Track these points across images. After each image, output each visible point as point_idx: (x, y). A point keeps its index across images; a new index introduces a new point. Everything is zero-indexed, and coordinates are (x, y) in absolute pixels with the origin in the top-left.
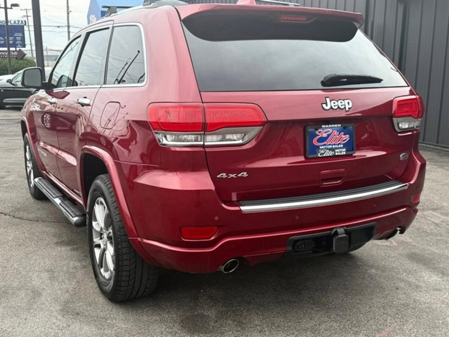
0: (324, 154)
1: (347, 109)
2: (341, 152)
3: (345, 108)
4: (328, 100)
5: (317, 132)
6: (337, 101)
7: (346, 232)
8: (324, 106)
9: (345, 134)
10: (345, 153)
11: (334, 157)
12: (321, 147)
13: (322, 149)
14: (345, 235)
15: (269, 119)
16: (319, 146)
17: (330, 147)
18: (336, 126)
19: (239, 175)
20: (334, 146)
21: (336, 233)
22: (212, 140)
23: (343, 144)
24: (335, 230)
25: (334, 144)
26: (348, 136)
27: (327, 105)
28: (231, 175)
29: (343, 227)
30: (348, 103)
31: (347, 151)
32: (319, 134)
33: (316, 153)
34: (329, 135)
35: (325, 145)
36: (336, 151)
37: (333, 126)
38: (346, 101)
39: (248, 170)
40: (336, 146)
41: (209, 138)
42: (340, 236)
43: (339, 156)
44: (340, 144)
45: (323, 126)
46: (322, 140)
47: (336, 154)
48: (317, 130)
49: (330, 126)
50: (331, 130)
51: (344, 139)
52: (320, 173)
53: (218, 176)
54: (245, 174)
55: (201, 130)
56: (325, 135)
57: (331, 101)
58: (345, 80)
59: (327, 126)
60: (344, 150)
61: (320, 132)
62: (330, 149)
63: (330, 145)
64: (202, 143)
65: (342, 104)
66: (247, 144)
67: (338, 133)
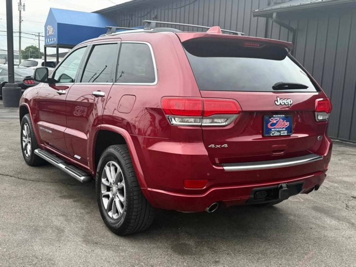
0: (274, 134)
2: (284, 133)
3: (288, 104)
4: (278, 99)
5: (270, 120)
6: (284, 100)
7: (287, 186)
8: (276, 102)
9: (286, 122)
10: (286, 134)
11: (280, 136)
12: (272, 130)
13: (273, 131)
14: (286, 188)
15: (243, 110)
16: (271, 129)
17: (278, 129)
18: (282, 116)
19: (222, 146)
20: (280, 129)
21: (281, 187)
22: (206, 122)
23: (286, 128)
24: (280, 185)
25: (280, 128)
26: (288, 123)
27: (278, 102)
28: (218, 146)
29: (285, 183)
30: (290, 101)
31: (287, 133)
32: (271, 121)
33: (269, 133)
34: (277, 122)
35: (275, 128)
36: (282, 132)
37: (280, 116)
38: (289, 100)
39: (228, 143)
40: (281, 129)
41: (205, 121)
42: (284, 189)
43: (283, 136)
44: (283, 128)
45: (274, 116)
46: (273, 125)
47: (282, 134)
48: (270, 118)
49: (278, 116)
50: (278, 119)
51: (286, 125)
52: (272, 146)
53: (209, 146)
54: (226, 145)
55: (200, 115)
56: (275, 122)
57: (280, 99)
59: (276, 116)
60: (286, 132)
61: (272, 120)
62: (278, 131)
63: (278, 128)
64: (200, 124)
65: (287, 102)
66: (228, 126)
67: (283, 121)
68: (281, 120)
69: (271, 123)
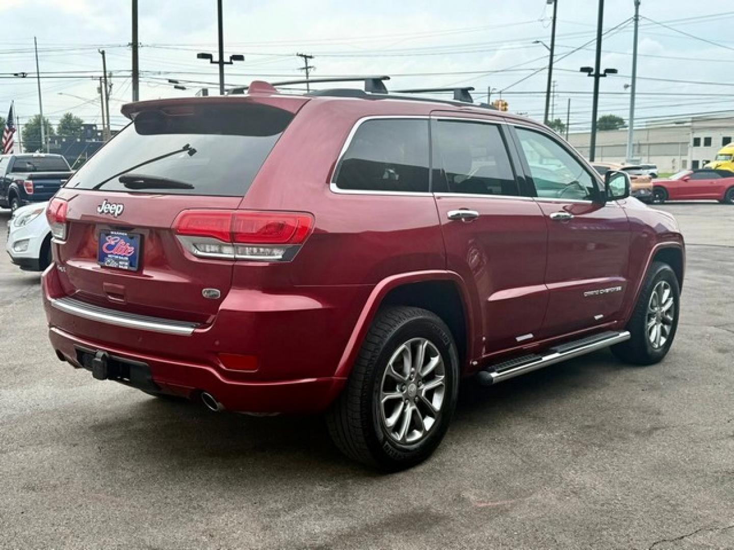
0: (109, 264)
1: (116, 214)
2: (124, 265)
3: (114, 213)
4: (104, 202)
5: (107, 238)
6: (111, 205)
8: (99, 208)
9: (130, 246)
10: (126, 268)
11: (118, 269)
12: (109, 256)
13: (110, 258)
17: (117, 257)
18: (123, 234)
20: (120, 257)
23: (129, 257)
24: (97, 351)
26: (133, 248)
27: (101, 208)
29: (105, 351)
30: (119, 208)
31: (129, 266)
32: (108, 240)
33: (103, 261)
34: (116, 243)
35: (112, 254)
36: (120, 263)
37: (120, 233)
38: (118, 206)
39: (66, 266)
43: (122, 269)
44: (125, 256)
45: (112, 233)
46: (110, 247)
47: (120, 267)
49: (118, 233)
50: (119, 238)
51: (129, 251)
52: (103, 284)
56: (113, 243)
57: (106, 204)
58: (143, 182)
59: (115, 233)
60: (127, 264)
61: (109, 238)
62: (115, 260)
63: (116, 255)
65: (113, 208)
67: (124, 243)
68: (123, 242)
69: (107, 244)
